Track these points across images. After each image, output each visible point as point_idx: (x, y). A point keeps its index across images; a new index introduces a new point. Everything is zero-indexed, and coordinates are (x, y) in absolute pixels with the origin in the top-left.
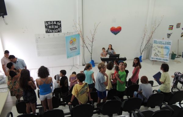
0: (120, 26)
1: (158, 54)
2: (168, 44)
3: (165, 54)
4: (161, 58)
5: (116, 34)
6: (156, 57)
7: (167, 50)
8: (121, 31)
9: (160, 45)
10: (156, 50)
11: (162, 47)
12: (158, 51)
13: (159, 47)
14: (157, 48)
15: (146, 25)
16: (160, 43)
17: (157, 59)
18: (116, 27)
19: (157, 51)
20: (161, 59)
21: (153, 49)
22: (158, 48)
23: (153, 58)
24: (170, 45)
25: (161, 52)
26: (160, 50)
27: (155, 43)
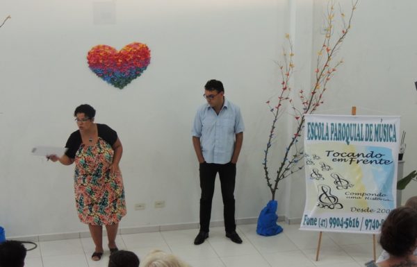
0: (143, 41)
1: (335, 192)
2: (382, 134)
3: (375, 190)
4: (353, 216)
5: (120, 82)
6: (328, 214)
7: (381, 168)
8: (149, 67)
9: (340, 146)
10: (325, 174)
11: (352, 157)
12: (338, 181)
13: (339, 157)
14: (328, 161)
15: (288, 36)
16: (341, 134)
17: (334, 222)
18: (119, 46)
19: (329, 182)
20: (355, 223)
21: (309, 169)
22: (333, 164)
23: (312, 221)
24: (393, 139)
25: (351, 182)
26: (344, 169)
27: (313, 136)
